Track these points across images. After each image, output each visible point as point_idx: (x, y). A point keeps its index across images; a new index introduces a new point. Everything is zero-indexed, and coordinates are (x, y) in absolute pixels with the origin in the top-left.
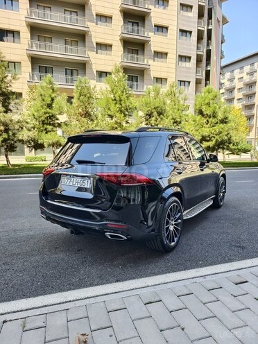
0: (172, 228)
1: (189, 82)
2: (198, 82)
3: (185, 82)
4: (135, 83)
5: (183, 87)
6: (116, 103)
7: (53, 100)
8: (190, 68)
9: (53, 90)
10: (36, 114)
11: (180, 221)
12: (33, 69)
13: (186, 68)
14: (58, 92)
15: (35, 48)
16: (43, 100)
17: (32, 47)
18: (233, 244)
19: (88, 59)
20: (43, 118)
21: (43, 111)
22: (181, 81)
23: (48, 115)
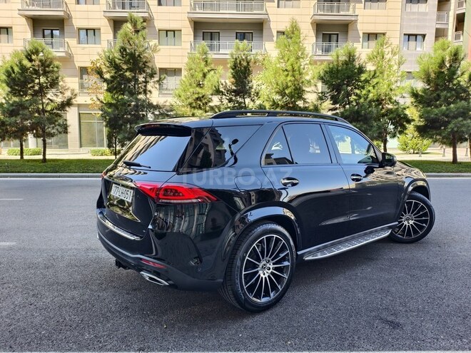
0: (264, 274)
1: (424, 36)
2: (440, 34)
3: (416, 35)
4: (334, 44)
5: (412, 43)
6: (287, 75)
7: (204, 76)
8: (425, 14)
9: (206, 61)
11: (286, 263)
12: (195, 36)
13: (419, 13)
14: (212, 66)
16: (192, 76)
17: (195, 9)
18: (384, 315)
20: (190, 100)
21: (191, 90)
22: (409, 35)
23: (196, 96)
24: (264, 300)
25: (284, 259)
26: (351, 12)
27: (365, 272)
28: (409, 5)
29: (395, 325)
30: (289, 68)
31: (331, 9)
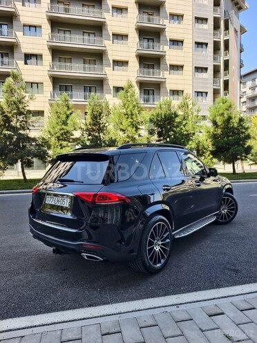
1: (207, 93)
2: (216, 92)
3: (202, 92)
4: (151, 97)
5: (200, 98)
6: (128, 118)
7: (68, 117)
8: (207, 79)
9: (68, 107)
10: (51, 130)
11: (168, 240)
12: (54, 88)
13: (203, 79)
14: (73, 110)
15: (55, 69)
16: (59, 117)
17: (53, 68)
18: (228, 266)
19: (105, 76)
20: (58, 135)
21: (59, 127)
22: (198, 92)
23: (62, 131)
24: (159, 265)
25: (166, 238)
26: (161, 76)
27: (207, 243)
28: (196, 73)
29: (237, 271)
30: (129, 113)
31: (149, 73)
